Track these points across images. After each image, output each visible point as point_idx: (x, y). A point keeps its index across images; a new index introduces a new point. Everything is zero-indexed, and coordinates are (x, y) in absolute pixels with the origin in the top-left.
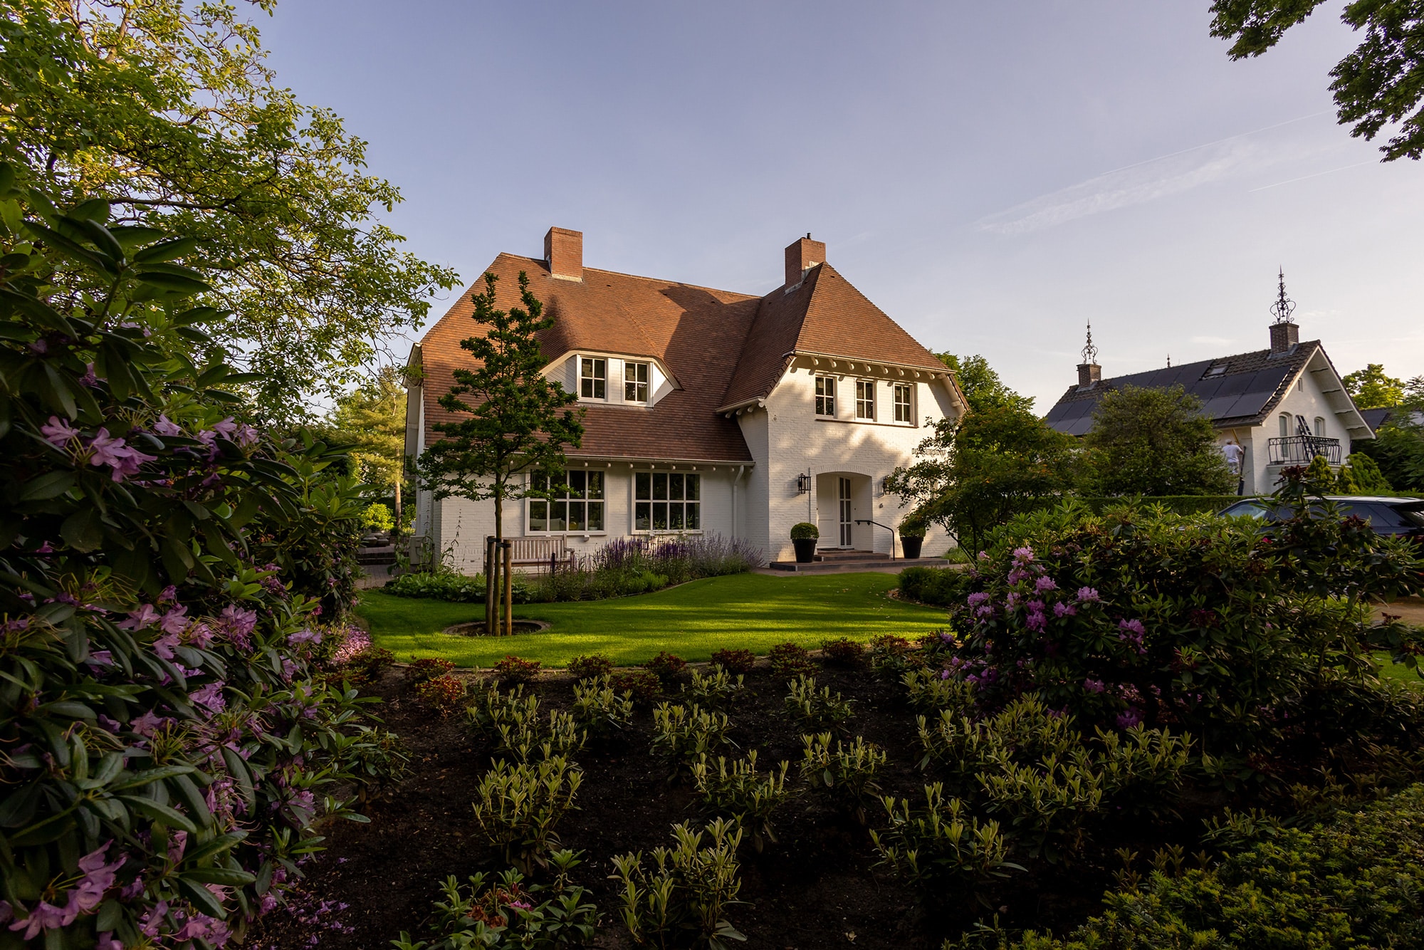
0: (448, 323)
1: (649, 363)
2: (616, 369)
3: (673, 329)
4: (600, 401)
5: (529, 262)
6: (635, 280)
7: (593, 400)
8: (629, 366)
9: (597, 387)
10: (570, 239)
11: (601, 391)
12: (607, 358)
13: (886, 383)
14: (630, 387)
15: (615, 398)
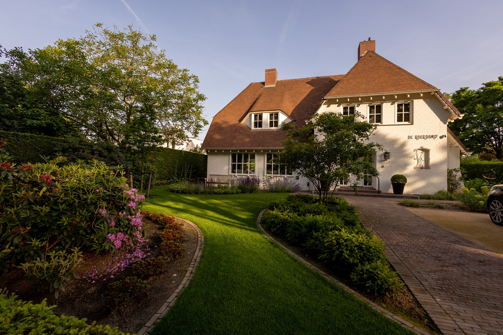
0: (224, 110)
1: (278, 112)
2: (266, 117)
3: (305, 96)
4: (260, 128)
5: (259, 84)
6: (297, 81)
7: (258, 128)
8: (271, 115)
9: (259, 124)
10: (271, 72)
11: (260, 125)
12: (262, 113)
13: (390, 103)
14: (271, 123)
15: (266, 127)
